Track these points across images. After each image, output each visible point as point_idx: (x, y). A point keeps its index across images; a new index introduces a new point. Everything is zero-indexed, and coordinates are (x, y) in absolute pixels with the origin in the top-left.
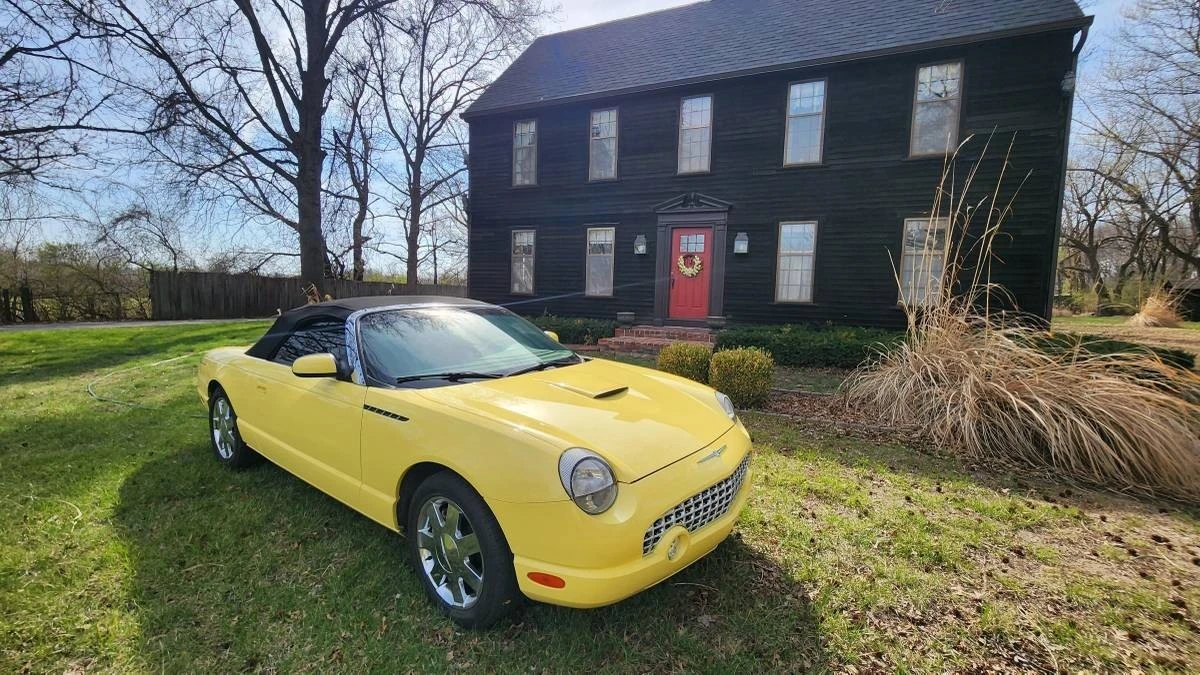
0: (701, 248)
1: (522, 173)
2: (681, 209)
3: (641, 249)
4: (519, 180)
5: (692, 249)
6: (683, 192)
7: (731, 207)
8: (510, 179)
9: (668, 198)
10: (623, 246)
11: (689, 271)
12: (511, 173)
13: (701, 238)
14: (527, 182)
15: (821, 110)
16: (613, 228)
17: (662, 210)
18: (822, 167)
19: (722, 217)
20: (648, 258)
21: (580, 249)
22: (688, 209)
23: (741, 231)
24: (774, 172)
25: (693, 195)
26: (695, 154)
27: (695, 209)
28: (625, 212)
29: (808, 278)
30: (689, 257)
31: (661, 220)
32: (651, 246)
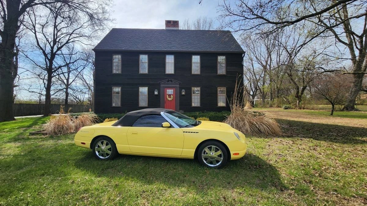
0: (172, 93)
1: (116, 69)
2: (167, 83)
3: (156, 93)
4: (114, 72)
5: (170, 93)
6: (167, 79)
7: (180, 83)
8: (112, 71)
9: (163, 80)
10: (150, 93)
11: (170, 99)
12: (112, 69)
13: (172, 90)
14: (117, 72)
15: (199, 62)
16: (147, 87)
17: (162, 83)
18: (200, 75)
19: (178, 85)
20: (158, 96)
21: (137, 93)
22: (169, 83)
23: (183, 89)
24: (189, 75)
25: (170, 79)
26: (170, 69)
27: (171, 83)
28: (151, 83)
29: (199, 100)
30: (170, 95)
31: (162, 85)
32: (159, 93)
